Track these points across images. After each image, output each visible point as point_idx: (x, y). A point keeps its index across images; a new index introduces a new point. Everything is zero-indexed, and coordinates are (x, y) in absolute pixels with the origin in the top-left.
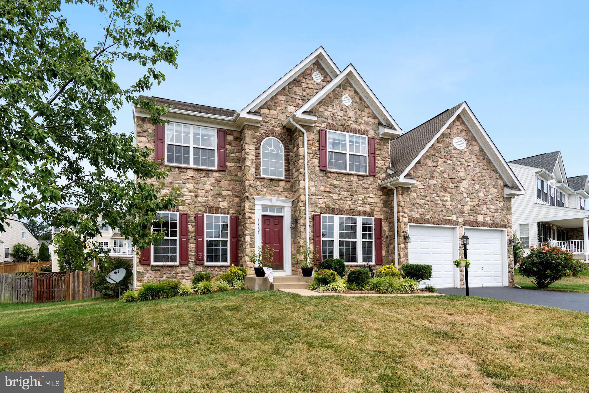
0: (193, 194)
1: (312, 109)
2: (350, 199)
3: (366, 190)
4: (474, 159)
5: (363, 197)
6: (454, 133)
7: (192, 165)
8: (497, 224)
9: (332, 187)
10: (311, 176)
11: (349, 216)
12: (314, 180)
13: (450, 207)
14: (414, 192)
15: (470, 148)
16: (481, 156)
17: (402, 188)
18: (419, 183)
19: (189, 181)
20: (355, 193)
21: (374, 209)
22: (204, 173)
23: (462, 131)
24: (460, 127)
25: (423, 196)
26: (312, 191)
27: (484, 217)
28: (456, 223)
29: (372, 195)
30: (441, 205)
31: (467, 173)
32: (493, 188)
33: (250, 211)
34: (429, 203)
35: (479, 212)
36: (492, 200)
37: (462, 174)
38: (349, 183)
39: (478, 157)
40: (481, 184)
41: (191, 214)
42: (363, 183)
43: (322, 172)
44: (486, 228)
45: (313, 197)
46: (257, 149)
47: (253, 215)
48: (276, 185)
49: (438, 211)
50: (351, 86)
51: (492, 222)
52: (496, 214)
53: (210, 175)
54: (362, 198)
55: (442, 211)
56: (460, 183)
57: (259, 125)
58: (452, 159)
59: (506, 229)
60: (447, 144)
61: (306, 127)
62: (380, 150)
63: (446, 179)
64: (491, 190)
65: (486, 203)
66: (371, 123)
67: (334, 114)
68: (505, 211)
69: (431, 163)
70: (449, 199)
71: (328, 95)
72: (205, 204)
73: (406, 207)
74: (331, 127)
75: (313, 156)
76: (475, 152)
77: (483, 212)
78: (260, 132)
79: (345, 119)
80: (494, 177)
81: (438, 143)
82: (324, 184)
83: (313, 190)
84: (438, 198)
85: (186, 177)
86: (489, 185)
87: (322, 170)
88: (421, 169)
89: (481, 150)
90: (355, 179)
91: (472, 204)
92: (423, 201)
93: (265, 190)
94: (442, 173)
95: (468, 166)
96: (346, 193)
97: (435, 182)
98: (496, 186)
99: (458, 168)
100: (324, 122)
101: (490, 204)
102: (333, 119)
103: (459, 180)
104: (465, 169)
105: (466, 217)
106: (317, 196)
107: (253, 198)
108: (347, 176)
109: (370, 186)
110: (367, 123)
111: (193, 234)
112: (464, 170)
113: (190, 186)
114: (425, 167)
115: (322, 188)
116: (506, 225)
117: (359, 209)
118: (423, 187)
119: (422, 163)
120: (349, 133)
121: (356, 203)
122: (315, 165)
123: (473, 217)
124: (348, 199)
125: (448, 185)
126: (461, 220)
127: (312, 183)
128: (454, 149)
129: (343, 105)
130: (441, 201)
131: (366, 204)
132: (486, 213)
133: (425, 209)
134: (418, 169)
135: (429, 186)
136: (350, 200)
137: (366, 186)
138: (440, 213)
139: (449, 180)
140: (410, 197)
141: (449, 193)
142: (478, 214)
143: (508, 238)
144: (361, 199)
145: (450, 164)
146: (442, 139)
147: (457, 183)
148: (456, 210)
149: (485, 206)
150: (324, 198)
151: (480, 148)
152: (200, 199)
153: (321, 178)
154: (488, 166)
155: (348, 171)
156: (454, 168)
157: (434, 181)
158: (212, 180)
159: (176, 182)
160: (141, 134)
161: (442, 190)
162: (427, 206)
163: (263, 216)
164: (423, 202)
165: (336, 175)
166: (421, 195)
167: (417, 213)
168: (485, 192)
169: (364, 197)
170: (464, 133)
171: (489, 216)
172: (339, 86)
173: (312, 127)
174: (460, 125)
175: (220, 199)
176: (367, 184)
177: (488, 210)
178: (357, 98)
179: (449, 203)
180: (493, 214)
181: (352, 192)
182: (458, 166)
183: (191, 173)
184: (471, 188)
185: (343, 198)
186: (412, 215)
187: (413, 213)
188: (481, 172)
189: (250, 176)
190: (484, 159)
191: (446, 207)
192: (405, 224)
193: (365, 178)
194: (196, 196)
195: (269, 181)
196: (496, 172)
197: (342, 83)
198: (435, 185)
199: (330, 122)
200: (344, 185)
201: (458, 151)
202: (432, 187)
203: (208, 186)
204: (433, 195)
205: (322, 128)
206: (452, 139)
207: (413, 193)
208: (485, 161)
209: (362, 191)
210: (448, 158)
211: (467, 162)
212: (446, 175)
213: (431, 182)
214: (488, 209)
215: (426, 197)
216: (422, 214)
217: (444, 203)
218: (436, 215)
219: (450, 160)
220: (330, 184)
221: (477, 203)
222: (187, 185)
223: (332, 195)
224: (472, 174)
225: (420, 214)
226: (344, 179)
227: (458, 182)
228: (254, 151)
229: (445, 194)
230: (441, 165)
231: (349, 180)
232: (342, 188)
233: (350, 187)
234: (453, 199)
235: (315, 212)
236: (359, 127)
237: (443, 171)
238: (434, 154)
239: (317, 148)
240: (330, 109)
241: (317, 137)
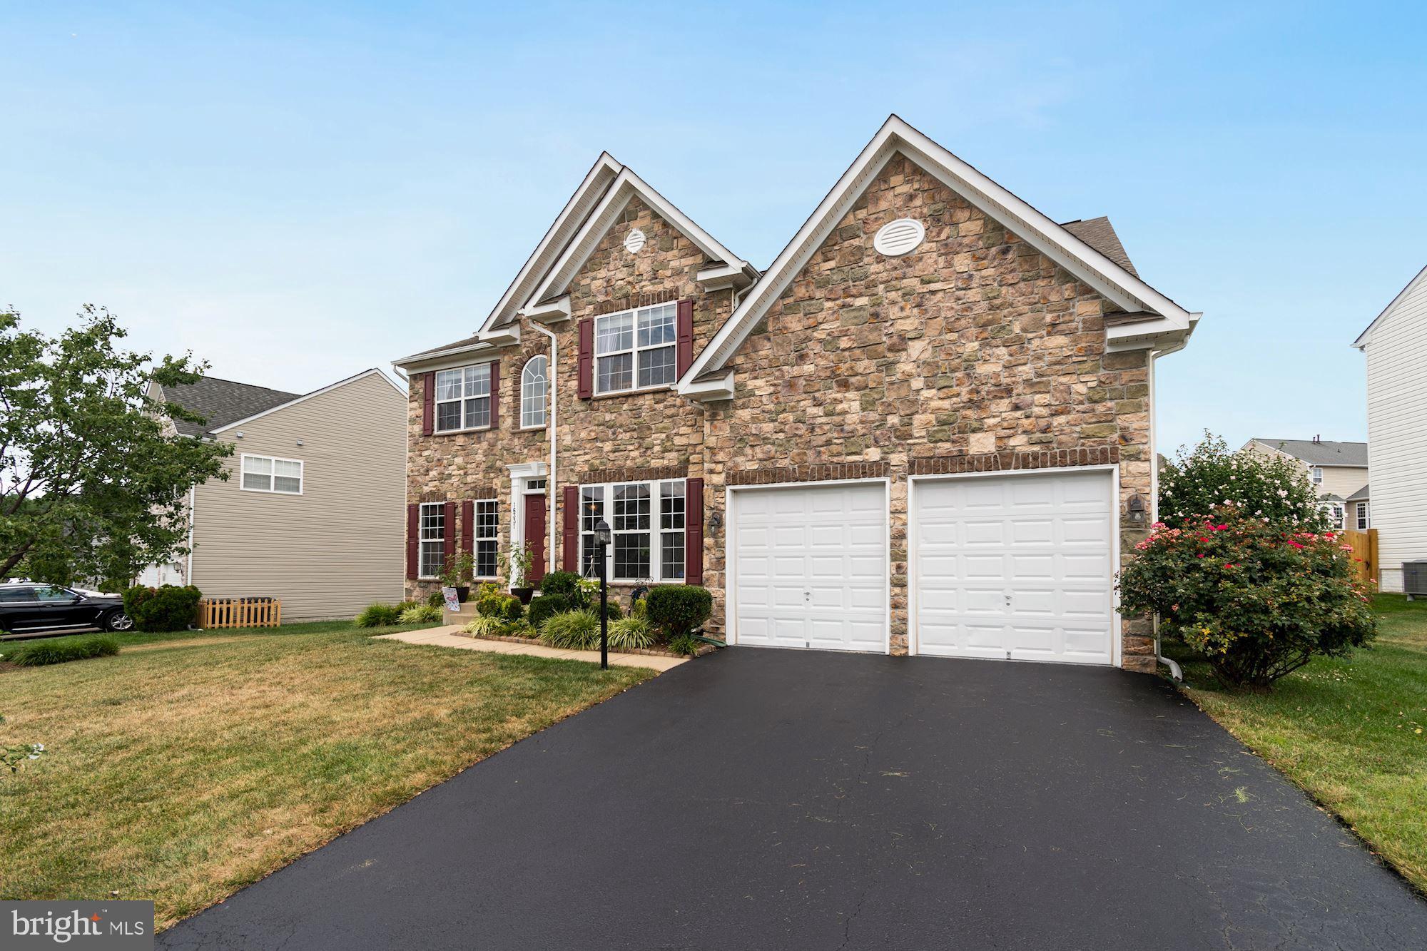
0: (462, 472)
1: (568, 287)
2: (637, 445)
3: (671, 420)
4: (963, 262)
5: (664, 436)
6: (881, 215)
7: (463, 429)
8: (1063, 455)
9: (601, 427)
10: (565, 416)
11: (634, 483)
12: (569, 421)
13: (859, 427)
14: (744, 407)
15: (943, 236)
16: (993, 245)
17: (711, 404)
18: (760, 382)
19: (459, 453)
20: (648, 432)
21: (687, 460)
22: (475, 437)
23: (911, 197)
24: (906, 189)
25: (770, 412)
26: (565, 443)
27: (999, 438)
28: (881, 468)
29: (683, 430)
30: (826, 427)
31: (928, 315)
32: (1049, 334)
33: (503, 490)
34: (787, 427)
35: (975, 424)
36: (1042, 376)
37: (908, 325)
38: (636, 412)
39: (979, 254)
40: (984, 335)
41: (459, 501)
42: (666, 407)
43: (584, 403)
44: (1012, 472)
45: (566, 454)
46: (517, 383)
47: (508, 497)
48: (541, 439)
49: (814, 443)
50: (646, 207)
51: (1036, 448)
52: (1062, 419)
53: (482, 439)
54: (662, 440)
55: (828, 443)
56: (899, 351)
57: (518, 342)
58: (870, 291)
59: (1116, 467)
60: (853, 255)
61: (560, 325)
62: (707, 321)
63: (847, 353)
64: (1036, 342)
65: (1009, 391)
66: (686, 269)
67: (608, 281)
68: (1109, 404)
69: (799, 321)
70: (856, 406)
71: (599, 245)
72: (473, 485)
73: (721, 449)
74: (603, 308)
75: (570, 376)
76: (966, 241)
77: (991, 421)
78: (521, 353)
79: (629, 283)
80: (1054, 298)
81: (825, 261)
82: (586, 425)
83: (568, 440)
84: (819, 411)
85: (456, 447)
86: (1024, 330)
87: (584, 400)
88: (768, 345)
89: (990, 226)
90: (647, 401)
91: (946, 404)
92: (771, 425)
93: (526, 451)
94: (830, 343)
95: (933, 292)
96: (628, 434)
97: (808, 368)
98: (1060, 328)
99: (894, 312)
100: (590, 304)
101: (1028, 391)
102: (606, 292)
103: (893, 345)
104: (918, 306)
105: (917, 447)
106: (575, 450)
107: (508, 470)
108: (630, 400)
109: (681, 410)
110: (678, 273)
111: (461, 533)
112: (915, 311)
113: (459, 460)
114: (779, 339)
115: (583, 435)
116: (1114, 450)
117: (655, 463)
118: (772, 389)
119: (770, 329)
120: (640, 309)
121: (649, 452)
122: (571, 393)
123: (947, 445)
124: (631, 447)
125: (852, 368)
126: (898, 458)
127: (566, 428)
128: (880, 259)
129: (627, 255)
130: (827, 415)
131: (670, 451)
132: (1005, 424)
133: (773, 444)
134: (759, 347)
135: (791, 385)
136: (637, 449)
137: (672, 411)
138: (822, 449)
139: (858, 352)
140: (733, 420)
141: (858, 389)
142: (974, 431)
143: (1125, 497)
144: (659, 442)
145: (861, 308)
146: (836, 248)
147: (889, 355)
148: (878, 432)
149: (1006, 401)
150: (585, 454)
151: (988, 220)
152: (469, 479)
153: (582, 415)
154: (1026, 267)
155: (635, 388)
156: (875, 315)
157: (806, 367)
158: (485, 445)
159: (445, 457)
160: (412, 399)
161: (834, 385)
162: (781, 436)
163: (527, 496)
164: (768, 427)
165: (610, 402)
166: (764, 411)
167: (750, 457)
168: (1007, 357)
169: (667, 437)
170: (918, 202)
171: (1025, 432)
172: (621, 219)
173: (568, 320)
174: (908, 182)
175: (492, 475)
176: (674, 406)
177: (1018, 414)
178: (658, 228)
179: (852, 419)
180: (1043, 423)
181: (642, 431)
182: (893, 303)
183: (460, 440)
184: (943, 356)
185: (622, 447)
186: (736, 465)
187: (740, 459)
188: (989, 299)
189: (504, 432)
190: (1005, 252)
191: (842, 430)
192: (718, 489)
193: (669, 394)
194: (466, 474)
195: (531, 434)
196: (1066, 277)
197: (625, 209)
198: (810, 376)
199: (601, 298)
200: (624, 419)
201: (894, 261)
202: (802, 382)
203: (479, 458)
204: (802, 403)
205: (585, 317)
206: (870, 235)
207: (740, 412)
208: (1009, 256)
209: (662, 425)
210: (854, 291)
211: (929, 282)
212: (844, 343)
213: (796, 371)
214: (1016, 408)
215: (778, 413)
216: (765, 460)
217: (837, 419)
218: (811, 456)
219: (861, 295)
220: (596, 422)
221: (965, 397)
222: (456, 459)
223: (600, 445)
224: (949, 314)
225: (761, 460)
226: (625, 407)
227: (890, 350)
228: (511, 388)
229: (839, 396)
230: (831, 318)
231: (634, 407)
232: (621, 426)
233: (636, 421)
234: (873, 403)
235: (571, 482)
236: (660, 288)
237: (836, 334)
238: (807, 295)
239: (575, 360)
240: (603, 273)
241: (576, 339)
